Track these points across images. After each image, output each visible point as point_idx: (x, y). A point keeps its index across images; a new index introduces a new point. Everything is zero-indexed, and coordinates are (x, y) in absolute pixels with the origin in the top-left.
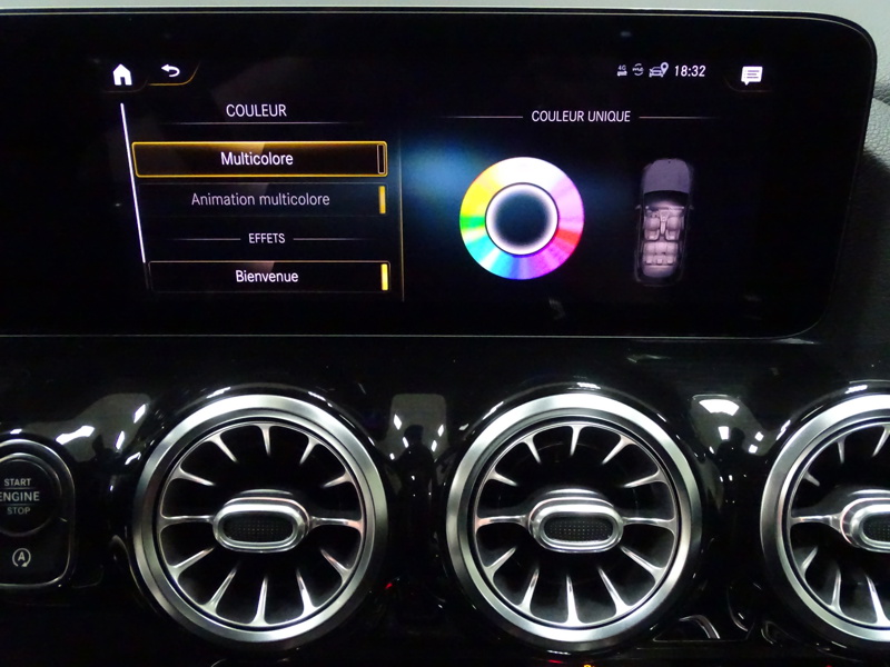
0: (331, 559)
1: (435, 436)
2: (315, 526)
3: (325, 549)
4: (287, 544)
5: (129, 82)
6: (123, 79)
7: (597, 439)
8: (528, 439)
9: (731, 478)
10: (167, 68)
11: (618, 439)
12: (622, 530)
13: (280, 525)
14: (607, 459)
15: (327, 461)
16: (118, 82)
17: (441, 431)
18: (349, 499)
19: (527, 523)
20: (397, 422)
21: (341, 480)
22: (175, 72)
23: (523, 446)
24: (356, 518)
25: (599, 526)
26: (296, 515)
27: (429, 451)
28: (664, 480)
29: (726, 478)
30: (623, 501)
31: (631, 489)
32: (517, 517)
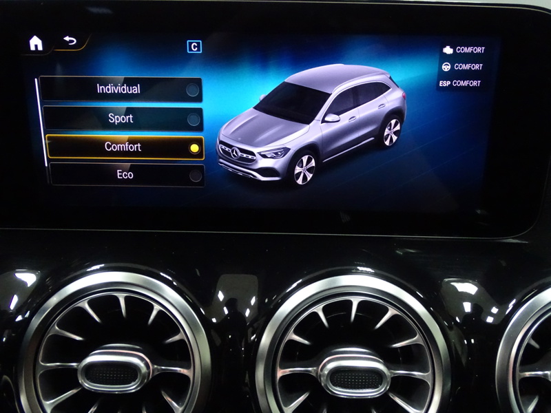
0: (168, 399)
1: (249, 305)
2: (156, 373)
3: (164, 391)
4: (132, 387)
5: (40, 48)
6: (36, 46)
7: (371, 309)
8: (318, 309)
9: (473, 341)
10: (67, 39)
11: (386, 311)
12: (389, 380)
13: (128, 372)
14: (378, 326)
15: (167, 323)
16: (33, 48)
17: (253, 301)
18: (182, 353)
19: (317, 373)
20: (221, 296)
21: (177, 338)
22: (73, 41)
23: (315, 314)
24: (188, 367)
25: (371, 378)
26: (142, 365)
27: (243, 316)
28: (421, 342)
29: (469, 341)
30: (390, 358)
31: (396, 349)
32: (310, 369)
